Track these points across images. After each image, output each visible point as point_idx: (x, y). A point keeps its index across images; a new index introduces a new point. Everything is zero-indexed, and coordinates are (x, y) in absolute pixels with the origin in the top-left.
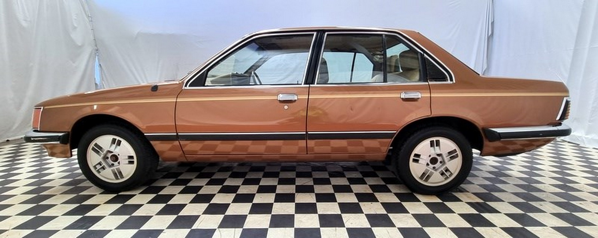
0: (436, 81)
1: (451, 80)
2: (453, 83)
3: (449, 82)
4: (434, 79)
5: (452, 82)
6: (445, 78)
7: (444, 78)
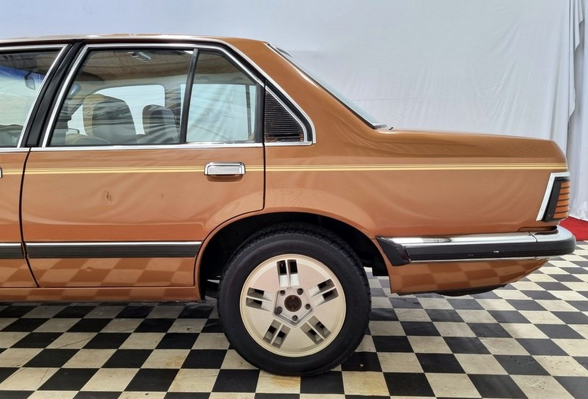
0: (280, 140)
1: (310, 138)
2: (313, 144)
3: (306, 142)
4: (276, 136)
5: (310, 143)
6: (298, 135)
7: (296, 135)
